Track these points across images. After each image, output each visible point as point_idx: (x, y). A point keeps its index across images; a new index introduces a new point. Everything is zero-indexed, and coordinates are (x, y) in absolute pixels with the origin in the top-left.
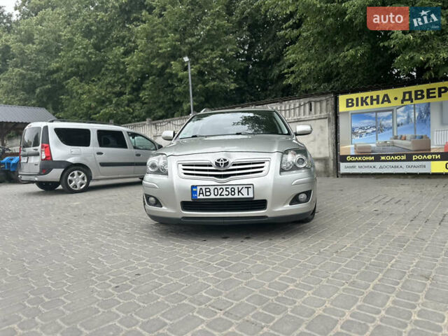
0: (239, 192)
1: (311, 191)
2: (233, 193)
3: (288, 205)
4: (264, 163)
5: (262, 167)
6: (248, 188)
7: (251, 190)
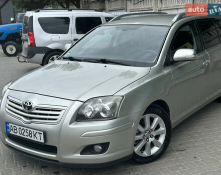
0: (34, 135)
1: (109, 143)
2: (30, 135)
3: (79, 155)
4: (60, 111)
5: (58, 115)
6: (40, 134)
7: (42, 136)
